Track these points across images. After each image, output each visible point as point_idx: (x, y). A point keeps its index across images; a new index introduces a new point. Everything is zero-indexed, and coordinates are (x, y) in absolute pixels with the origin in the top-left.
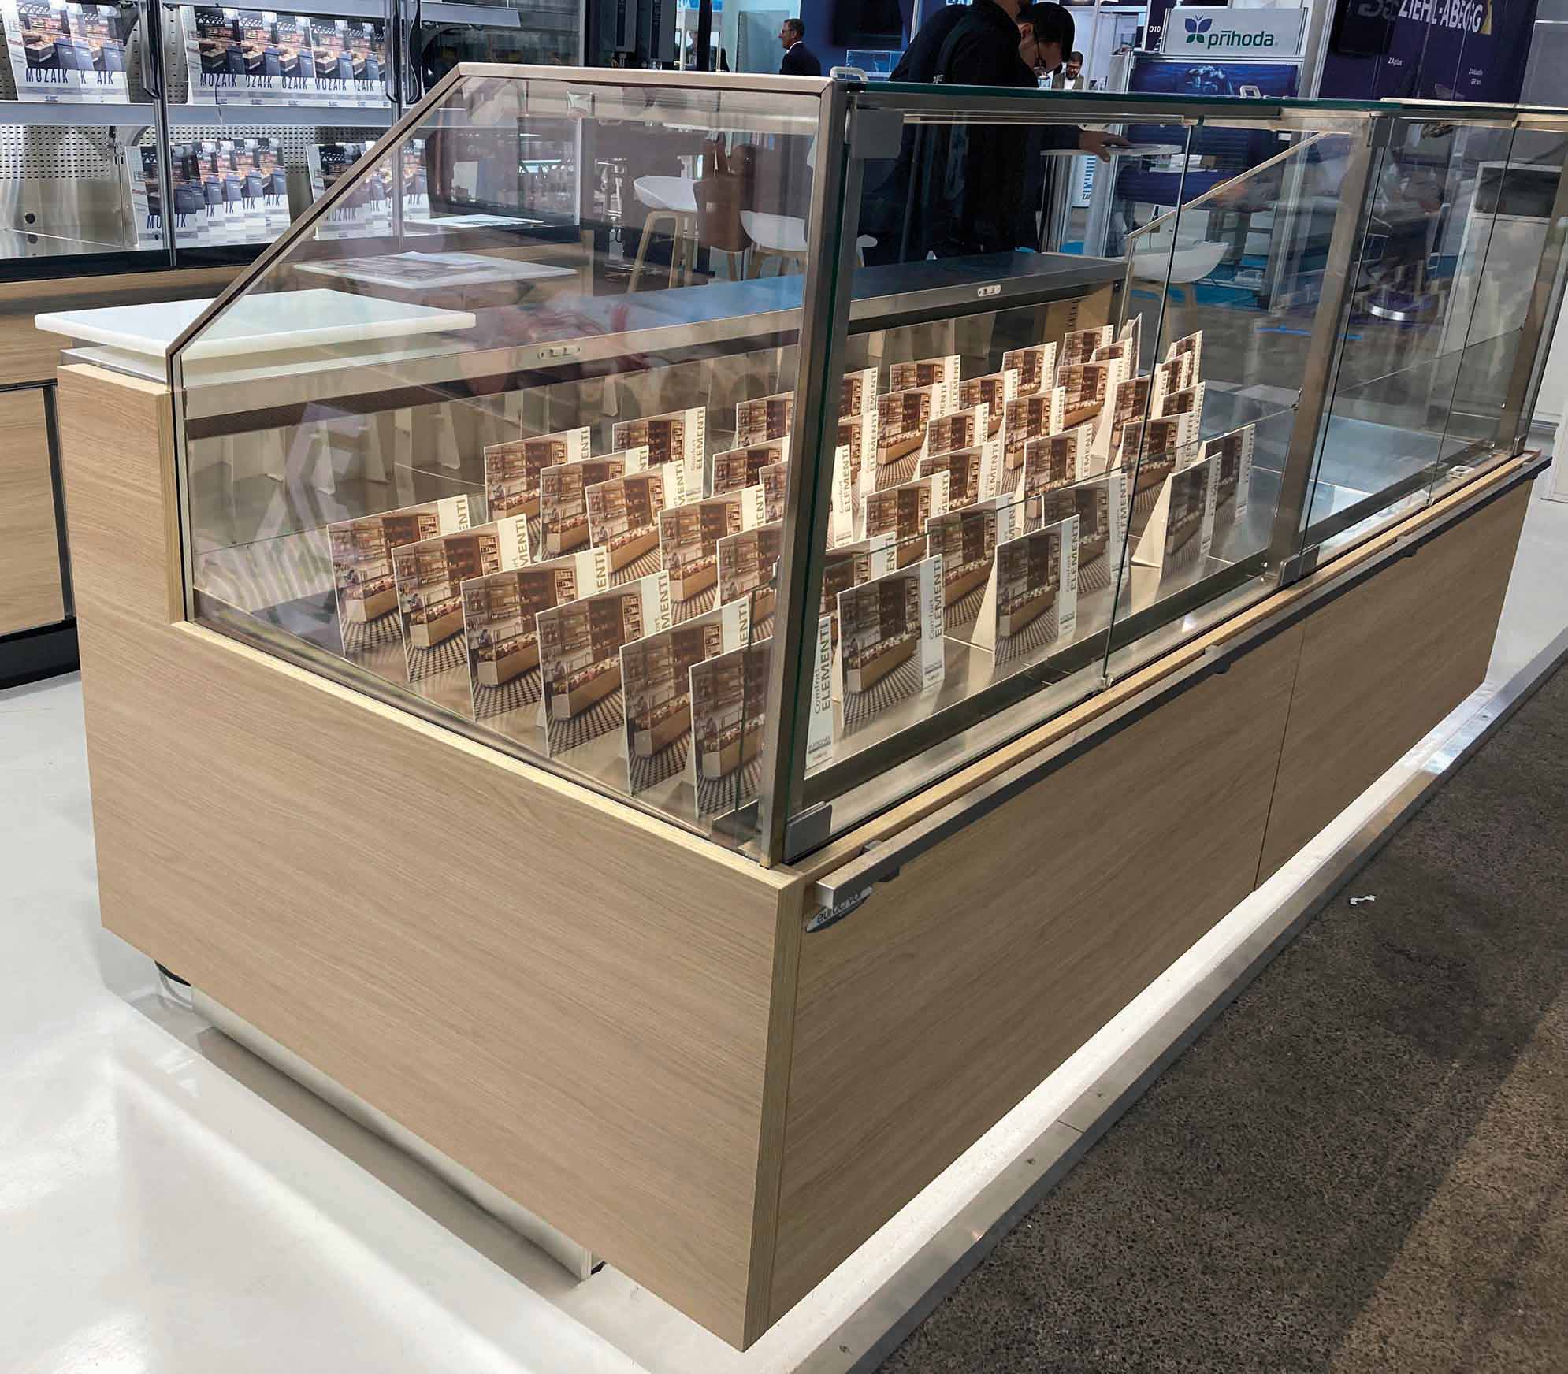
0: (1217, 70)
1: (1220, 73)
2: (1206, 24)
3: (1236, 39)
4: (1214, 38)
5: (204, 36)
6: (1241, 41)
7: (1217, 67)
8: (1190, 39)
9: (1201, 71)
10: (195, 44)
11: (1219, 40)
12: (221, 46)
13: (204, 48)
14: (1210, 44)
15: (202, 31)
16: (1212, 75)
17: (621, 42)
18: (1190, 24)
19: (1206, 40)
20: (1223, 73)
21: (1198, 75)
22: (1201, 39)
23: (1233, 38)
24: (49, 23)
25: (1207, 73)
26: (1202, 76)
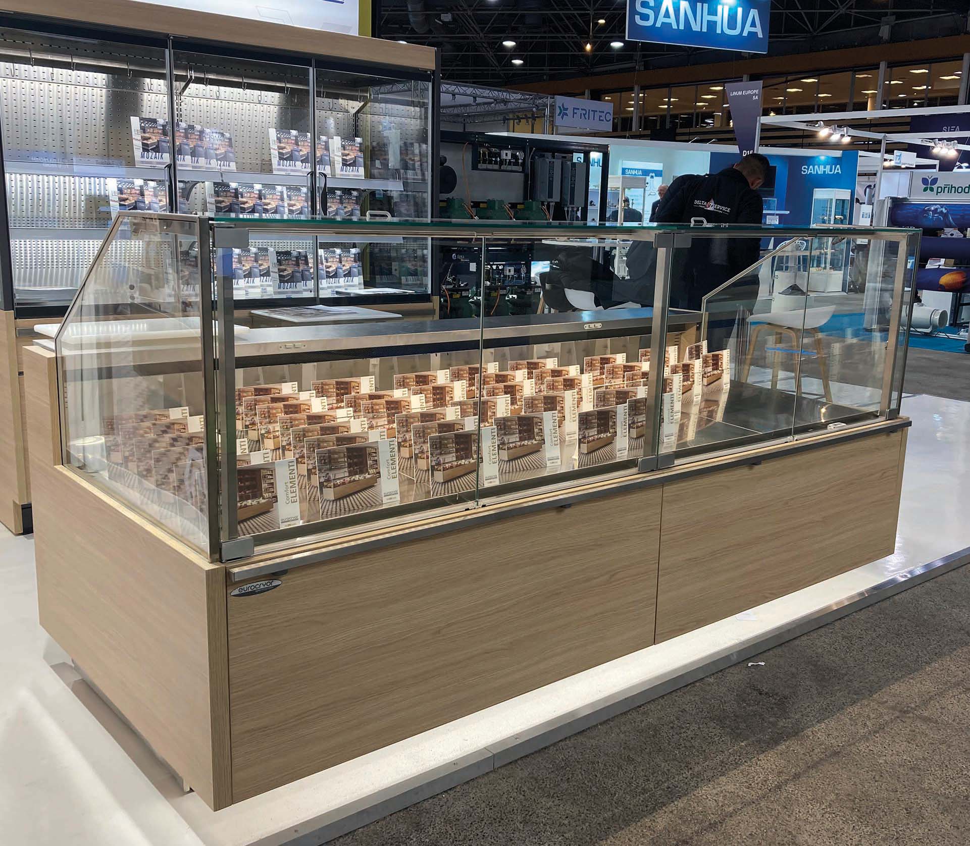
0: (942, 207)
1: (944, 210)
2: (935, 181)
3: (953, 189)
4: (940, 189)
5: (218, 196)
6: (956, 190)
7: (942, 206)
8: (925, 190)
9: (932, 208)
10: (213, 200)
11: (943, 190)
12: (227, 201)
13: (217, 202)
14: (937, 192)
15: (217, 194)
16: (939, 210)
17: (550, 196)
18: (925, 181)
19: (935, 190)
20: (946, 209)
21: (930, 211)
22: (932, 190)
23: (951, 189)
24: (133, 191)
25: (936, 209)
26: (933, 211)
